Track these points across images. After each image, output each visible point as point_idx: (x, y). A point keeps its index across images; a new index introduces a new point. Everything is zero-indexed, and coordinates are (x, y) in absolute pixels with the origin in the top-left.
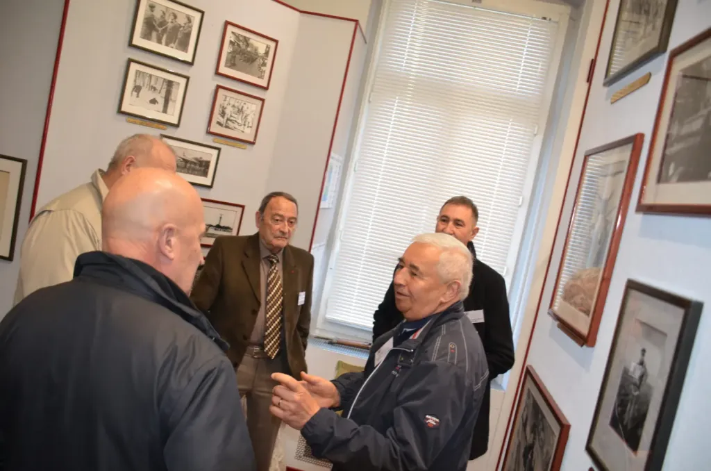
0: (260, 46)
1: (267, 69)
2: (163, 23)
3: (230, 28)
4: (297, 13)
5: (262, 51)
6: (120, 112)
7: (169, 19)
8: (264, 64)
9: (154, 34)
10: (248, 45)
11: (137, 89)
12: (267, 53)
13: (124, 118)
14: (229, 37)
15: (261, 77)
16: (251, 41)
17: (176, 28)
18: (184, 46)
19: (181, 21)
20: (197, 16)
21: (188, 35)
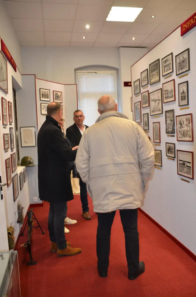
0: (59, 94)
1: (61, 99)
2: (44, 94)
3: (54, 92)
4: (63, 85)
5: (60, 95)
6: (41, 114)
7: (45, 93)
8: (61, 98)
9: (43, 97)
10: (57, 94)
11: (43, 109)
12: (61, 95)
13: (42, 115)
14: (54, 94)
15: (61, 101)
16: (58, 93)
17: (46, 94)
18: (48, 98)
19: (47, 93)
20: (49, 91)
21: (48, 95)
